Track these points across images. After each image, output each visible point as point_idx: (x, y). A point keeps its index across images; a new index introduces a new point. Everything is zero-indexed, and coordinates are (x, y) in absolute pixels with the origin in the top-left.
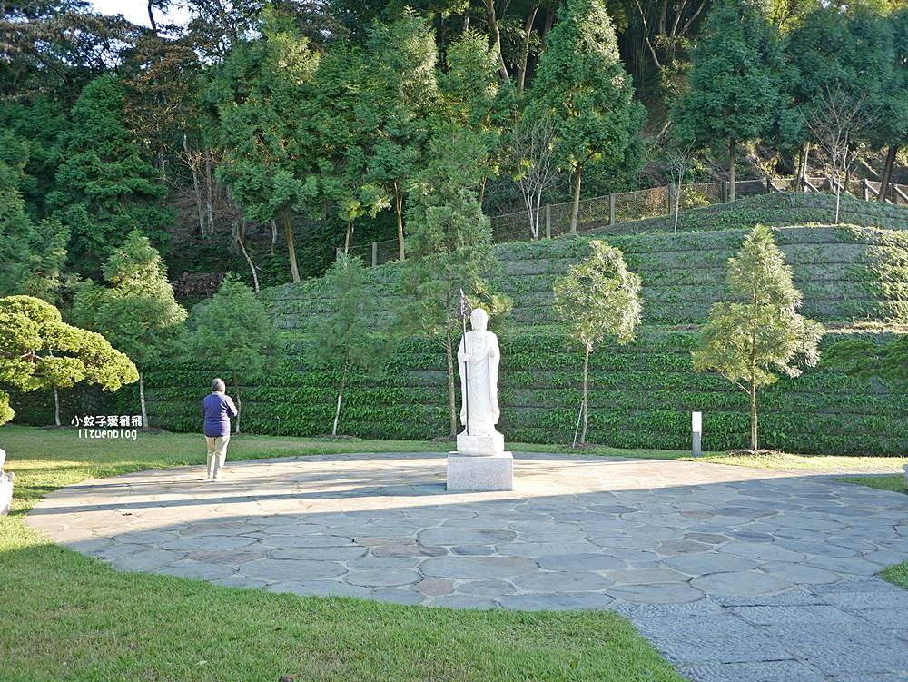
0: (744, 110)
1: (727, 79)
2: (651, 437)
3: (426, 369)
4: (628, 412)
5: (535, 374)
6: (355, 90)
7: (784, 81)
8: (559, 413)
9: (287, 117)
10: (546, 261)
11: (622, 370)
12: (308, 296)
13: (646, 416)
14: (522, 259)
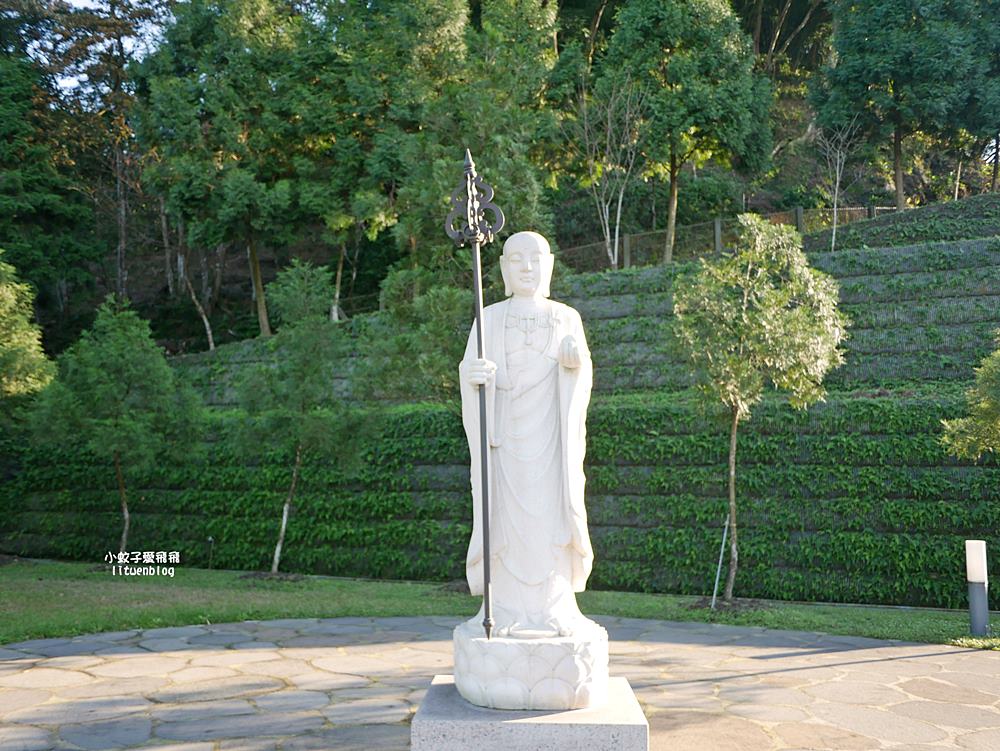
0: (925, 77)
1: (897, 36)
2: (830, 581)
3: (443, 463)
4: (786, 535)
5: (622, 472)
6: (349, 58)
7: (979, 39)
8: (664, 536)
9: (250, 97)
10: (631, 297)
11: (771, 463)
12: (275, 357)
13: (819, 542)
14: (594, 295)
